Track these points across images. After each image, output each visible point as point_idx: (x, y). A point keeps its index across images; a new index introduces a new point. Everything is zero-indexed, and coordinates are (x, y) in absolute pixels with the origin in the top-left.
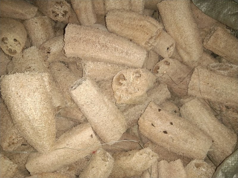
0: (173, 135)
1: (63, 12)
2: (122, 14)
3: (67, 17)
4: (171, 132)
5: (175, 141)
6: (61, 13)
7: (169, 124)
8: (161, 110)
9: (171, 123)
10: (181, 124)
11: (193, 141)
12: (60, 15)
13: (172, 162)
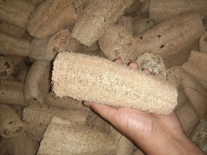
0: (169, 42)
1: (5, 66)
2: (36, 18)
3: (12, 65)
4: (166, 42)
5: (175, 44)
6: (6, 68)
7: (158, 39)
8: (142, 37)
9: (158, 36)
10: (166, 28)
11: (186, 29)
12: (7, 70)
13: (189, 58)
